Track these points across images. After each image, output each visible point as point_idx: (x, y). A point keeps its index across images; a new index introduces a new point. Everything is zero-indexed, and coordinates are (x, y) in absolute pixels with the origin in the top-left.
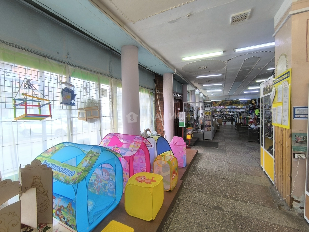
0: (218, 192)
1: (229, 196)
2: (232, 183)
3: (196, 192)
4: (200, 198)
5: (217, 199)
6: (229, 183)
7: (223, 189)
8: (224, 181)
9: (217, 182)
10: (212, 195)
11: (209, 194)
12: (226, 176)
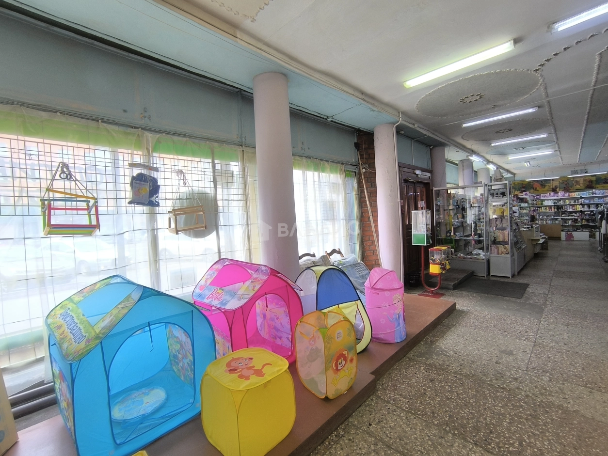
0: (464, 426)
1: (498, 444)
2: (521, 406)
3: (402, 415)
4: (405, 432)
5: (452, 446)
6: (512, 405)
7: (485, 419)
8: (497, 397)
9: (475, 396)
10: (445, 430)
11: (437, 425)
12: (510, 382)
